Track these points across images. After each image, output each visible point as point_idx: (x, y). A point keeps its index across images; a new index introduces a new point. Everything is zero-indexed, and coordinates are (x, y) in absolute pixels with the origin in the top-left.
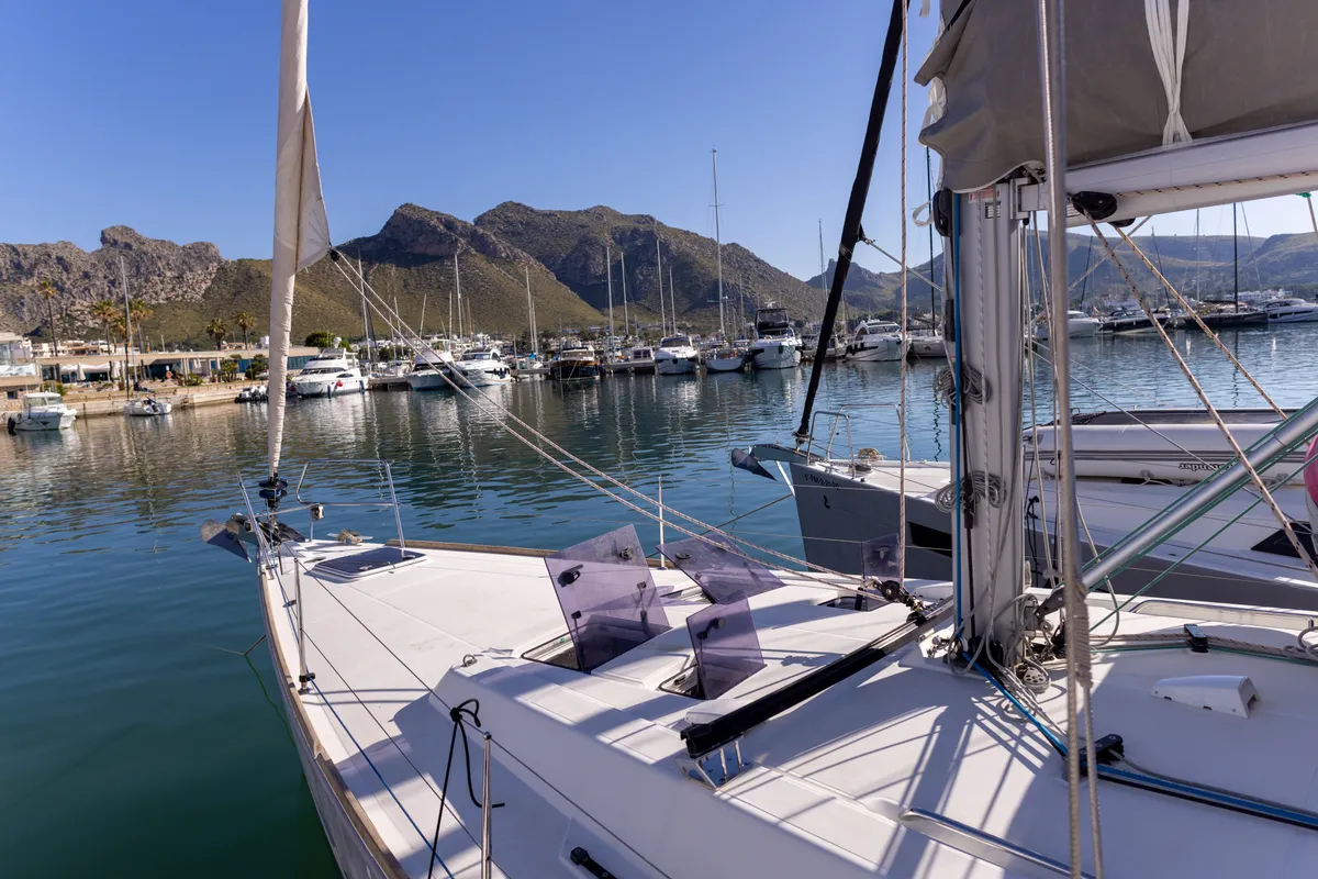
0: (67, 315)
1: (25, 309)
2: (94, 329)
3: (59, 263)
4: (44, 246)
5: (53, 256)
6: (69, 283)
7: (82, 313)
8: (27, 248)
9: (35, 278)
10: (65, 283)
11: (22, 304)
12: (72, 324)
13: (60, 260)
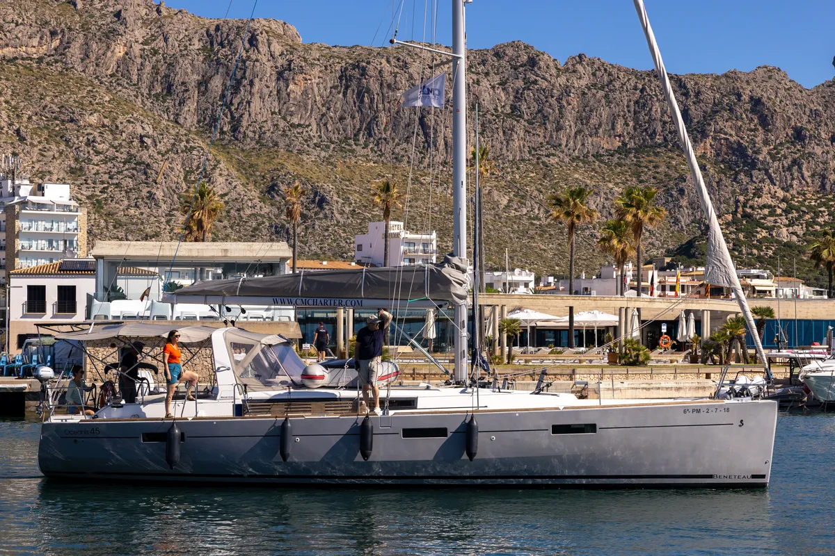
0: (745, 215)
1: (684, 202)
2: (788, 245)
3: (753, 111)
4: (731, 76)
5: (745, 98)
6: (765, 150)
7: (772, 213)
8: (701, 82)
9: (709, 141)
10: (758, 152)
11: (681, 192)
12: (750, 234)
13: (756, 102)
